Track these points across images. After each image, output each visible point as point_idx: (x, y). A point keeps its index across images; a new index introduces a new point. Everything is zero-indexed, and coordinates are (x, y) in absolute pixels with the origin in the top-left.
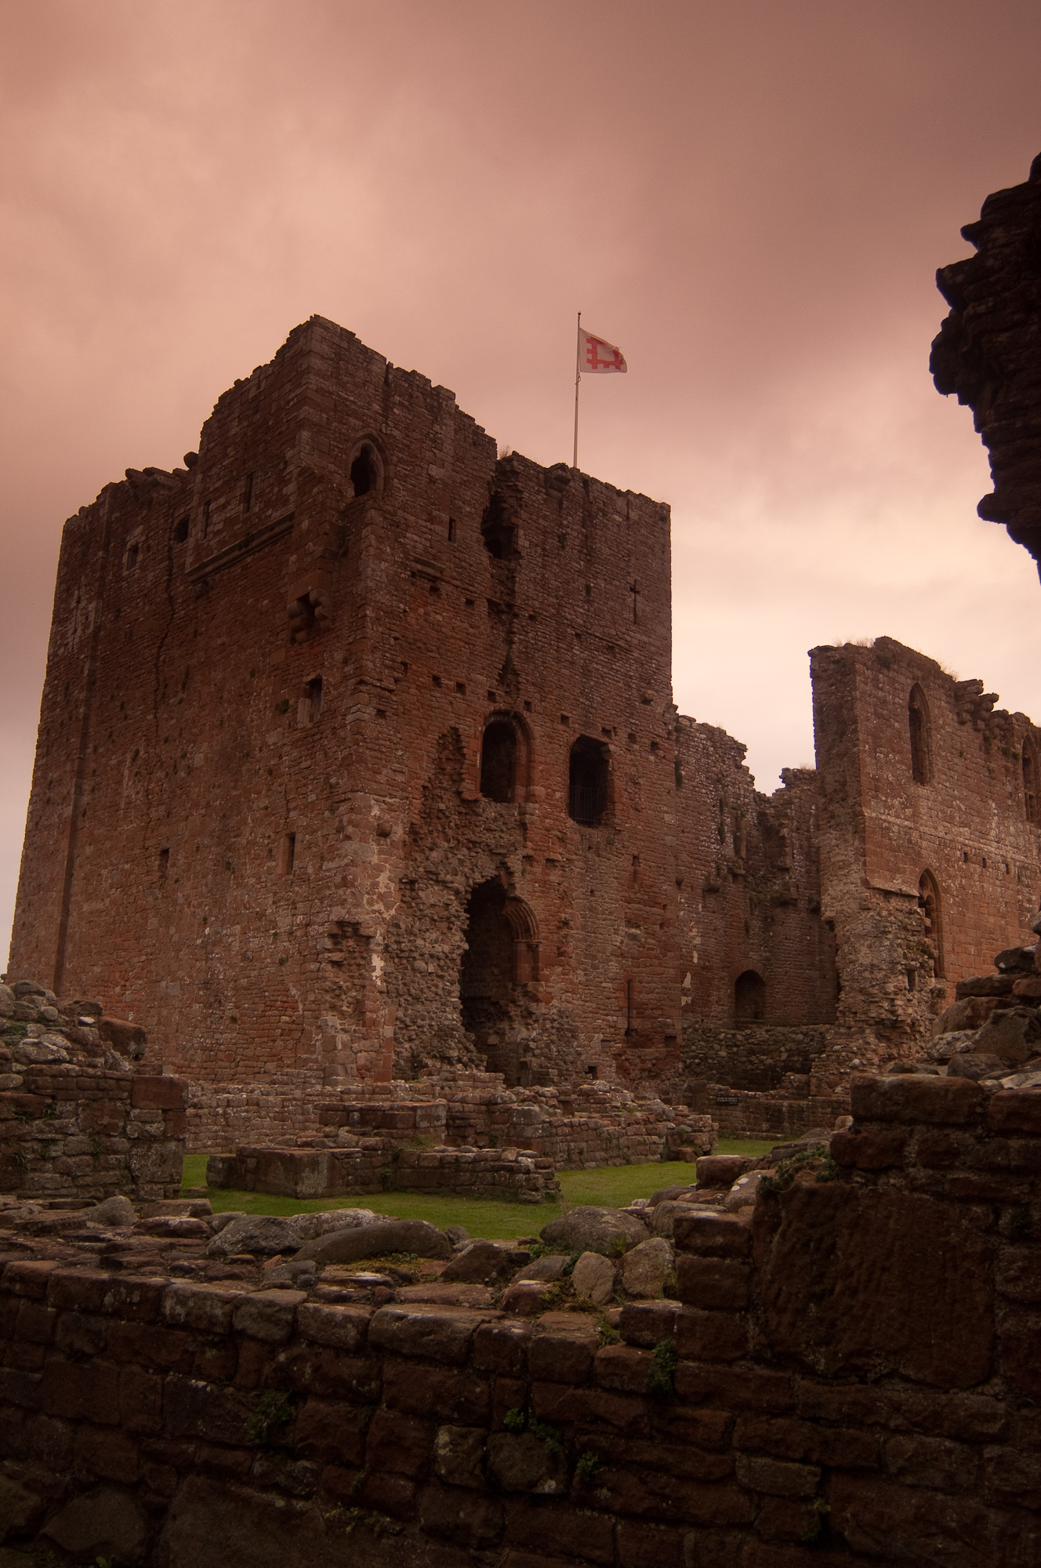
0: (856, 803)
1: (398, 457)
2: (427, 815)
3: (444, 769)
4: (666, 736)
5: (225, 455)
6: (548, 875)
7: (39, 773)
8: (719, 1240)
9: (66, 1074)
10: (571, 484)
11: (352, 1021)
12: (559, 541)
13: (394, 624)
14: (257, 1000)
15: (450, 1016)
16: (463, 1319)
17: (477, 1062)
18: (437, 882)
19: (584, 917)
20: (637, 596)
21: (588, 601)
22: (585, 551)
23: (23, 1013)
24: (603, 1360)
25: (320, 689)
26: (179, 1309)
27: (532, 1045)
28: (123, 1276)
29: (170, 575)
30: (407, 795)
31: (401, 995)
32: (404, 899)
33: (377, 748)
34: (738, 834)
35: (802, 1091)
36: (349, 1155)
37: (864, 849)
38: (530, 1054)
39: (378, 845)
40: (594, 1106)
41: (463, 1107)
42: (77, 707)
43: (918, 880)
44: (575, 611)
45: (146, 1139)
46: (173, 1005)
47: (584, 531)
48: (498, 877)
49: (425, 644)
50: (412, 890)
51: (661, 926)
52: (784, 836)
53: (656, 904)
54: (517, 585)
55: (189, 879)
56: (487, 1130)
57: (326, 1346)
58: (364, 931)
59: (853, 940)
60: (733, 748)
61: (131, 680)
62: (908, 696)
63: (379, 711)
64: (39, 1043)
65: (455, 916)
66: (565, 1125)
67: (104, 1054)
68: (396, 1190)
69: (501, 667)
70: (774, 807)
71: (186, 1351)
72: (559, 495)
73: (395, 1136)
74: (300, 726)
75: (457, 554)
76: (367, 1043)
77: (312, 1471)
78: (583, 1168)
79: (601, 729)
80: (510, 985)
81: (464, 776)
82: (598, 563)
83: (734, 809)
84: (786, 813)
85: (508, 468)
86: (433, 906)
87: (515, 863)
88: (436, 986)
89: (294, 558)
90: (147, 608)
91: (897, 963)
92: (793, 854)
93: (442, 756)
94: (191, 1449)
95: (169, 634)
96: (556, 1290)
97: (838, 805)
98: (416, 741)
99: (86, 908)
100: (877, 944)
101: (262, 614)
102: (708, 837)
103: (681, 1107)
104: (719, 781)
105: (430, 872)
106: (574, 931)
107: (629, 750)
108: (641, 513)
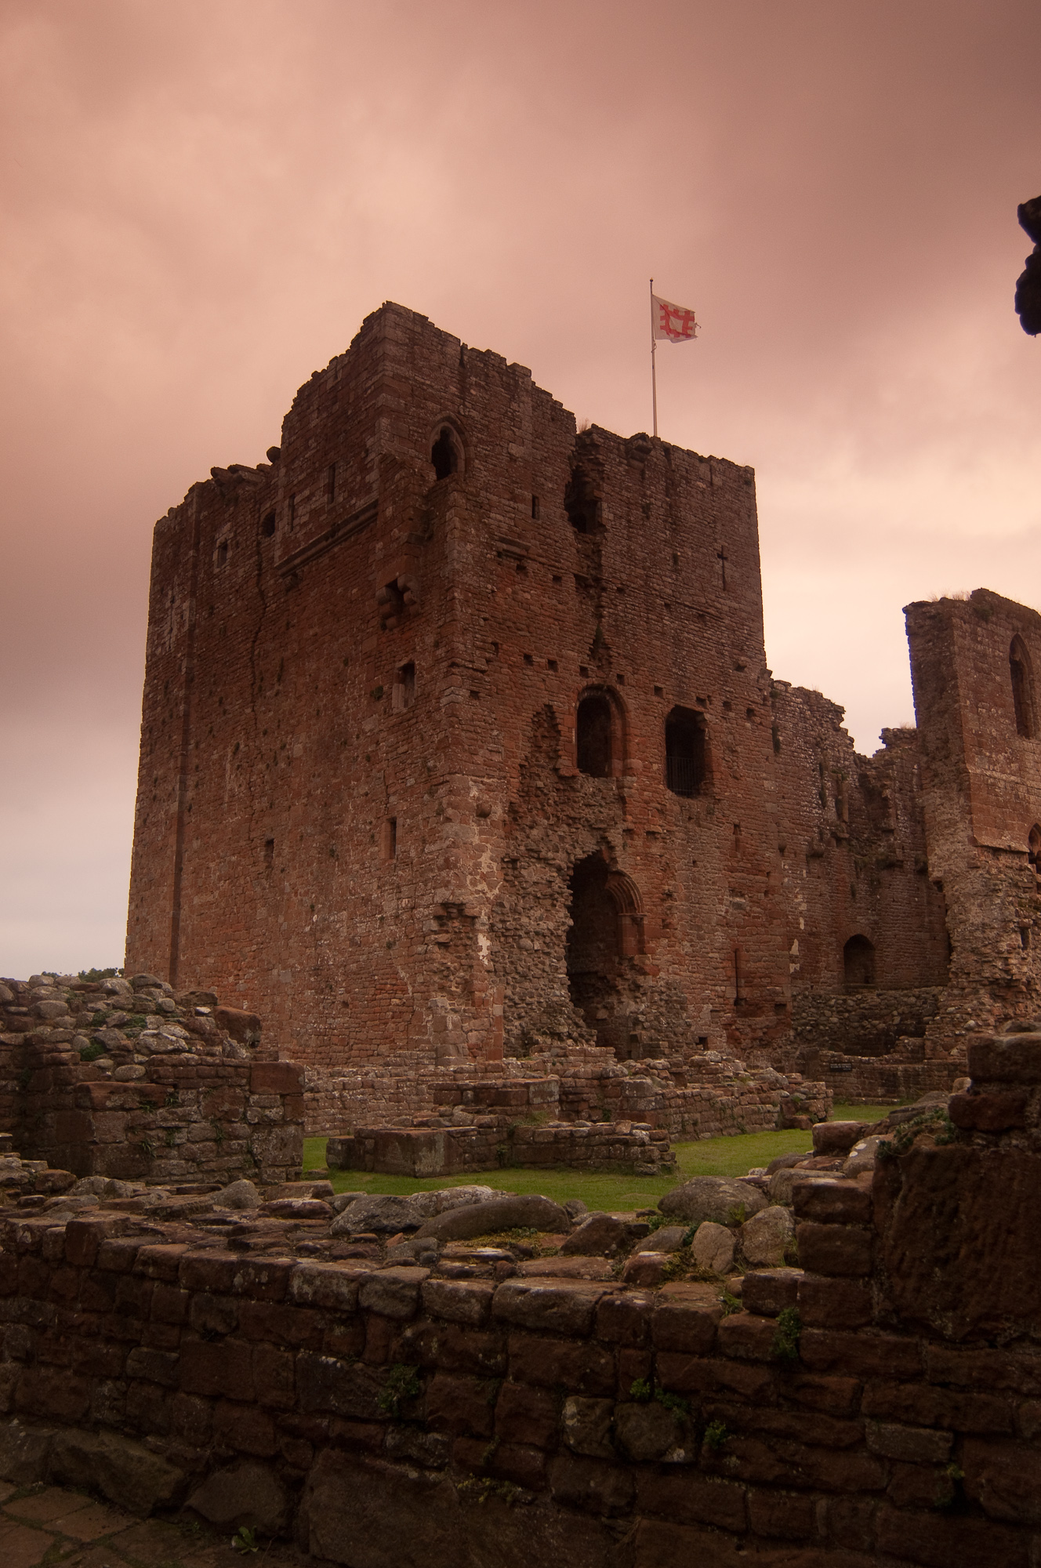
0: (960, 760)
1: (477, 438)
2: (526, 793)
3: (541, 747)
4: (762, 702)
5: (307, 448)
6: (649, 847)
7: (144, 772)
8: (839, 1206)
9: (186, 1064)
10: (653, 453)
11: (462, 1001)
12: (644, 512)
13: (483, 605)
14: (367, 984)
15: (558, 993)
16: (585, 1292)
17: (587, 1037)
18: (539, 859)
19: (687, 888)
20: (726, 564)
21: (676, 571)
22: (670, 520)
23: (141, 1005)
24: (726, 1329)
25: (413, 674)
26: (306, 1288)
27: (641, 1018)
28: (250, 1257)
29: (260, 569)
30: (504, 774)
31: (508, 974)
32: (507, 878)
33: (472, 729)
34: (840, 797)
35: (917, 1055)
36: (464, 1133)
37: (970, 807)
38: (640, 1027)
39: (479, 825)
40: (707, 1076)
41: (575, 1082)
42: (177, 704)
43: (1028, 836)
44: (663, 581)
45: (268, 1124)
46: (286, 992)
47: (668, 499)
48: (599, 852)
49: (514, 623)
50: (514, 868)
51: (766, 893)
52: (887, 797)
53: (759, 872)
54: (603, 558)
55: (294, 868)
56: (600, 1104)
57: (450, 1321)
58: (469, 912)
59: (962, 899)
60: (830, 711)
61: (228, 675)
62: (1008, 647)
63: (472, 692)
64: (159, 1034)
65: (558, 893)
66: (678, 1096)
67: (221, 1043)
68: (512, 1166)
69: (591, 641)
70: (875, 768)
71: (315, 1329)
72: (641, 465)
73: (509, 1113)
74: (395, 711)
75: (541, 532)
76: (477, 1022)
77: (443, 1443)
78: (697, 1139)
79: (695, 698)
80: (617, 959)
81: (560, 753)
82: (684, 532)
83: (834, 772)
84: (889, 774)
85: (588, 441)
86: (534, 883)
87: (615, 837)
88: (543, 963)
89: (380, 545)
90: (239, 604)
91: (1010, 921)
92: (897, 815)
93: (538, 734)
94: (325, 1423)
95: (262, 628)
96: (677, 1261)
97: (941, 763)
98: (511, 721)
99: (196, 900)
100: (988, 902)
101: (351, 602)
102: (810, 802)
103: (794, 1075)
104: (817, 744)
105: (532, 850)
106: (678, 903)
107: (725, 718)
108: (724, 478)
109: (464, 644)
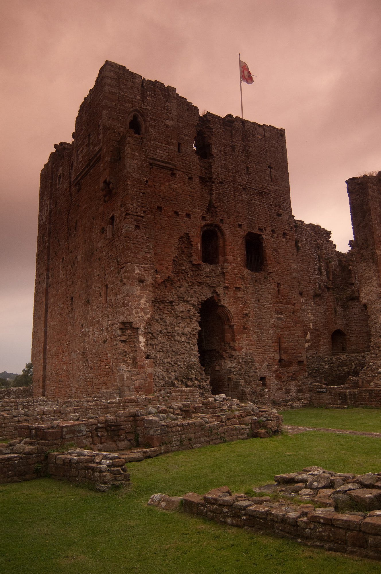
0: (373, 248)
1: (150, 118)
3: (184, 252)
4: (290, 229)
5: (82, 130)
6: (236, 294)
10: (236, 123)
11: (133, 366)
12: (232, 149)
13: (142, 187)
14: (98, 359)
15: (193, 360)
18: (184, 301)
19: (255, 311)
20: (272, 170)
21: (248, 174)
22: (245, 152)
25: (114, 220)
27: (233, 370)
29: (70, 184)
30: (153, 262)
32: (168, 310)
33: (136, 243)
34: (328, 270)
35: (356, 385)
38: (232, 374)
39: (139, 286)
44: (242, 178)
47: (244, 143)
48: (213, 297)
49: (170, 198)
50: (172, 306)
51: (293, 313)
52: (350, 269)
53: (290, 303)
54: (213, 169)
55: (78, 309)
58: (135, 326)
60: (325, 233)
61: (61, 229)
63: (136, 226)
65: (193, 316)
69: (207, 205)
70: (345, 257)
72: (230, 128)
73: (47, 444)
74: (108, 237)
75: (183, 158)
76: (139, 376)
79: (258, 229)
80: (223, 344)
81: (192, 254)
82: (251, 157)
83: (326, 259)
84: (351, 259)
85: (205, 119)
86: (181, 312)
87: (220, 290)
88: (186, 347)
89: (102, 165)
90: (64, 200)
92: (355, 277)
93: (182, 246)
95: (71, 208)
99: (52, 324)
102: (314, 272)
104: (318, 248)
105: (180, 297)
106: (251, 318)
107: (273, 237)
108: (270, 134)
109: (133, 205)
